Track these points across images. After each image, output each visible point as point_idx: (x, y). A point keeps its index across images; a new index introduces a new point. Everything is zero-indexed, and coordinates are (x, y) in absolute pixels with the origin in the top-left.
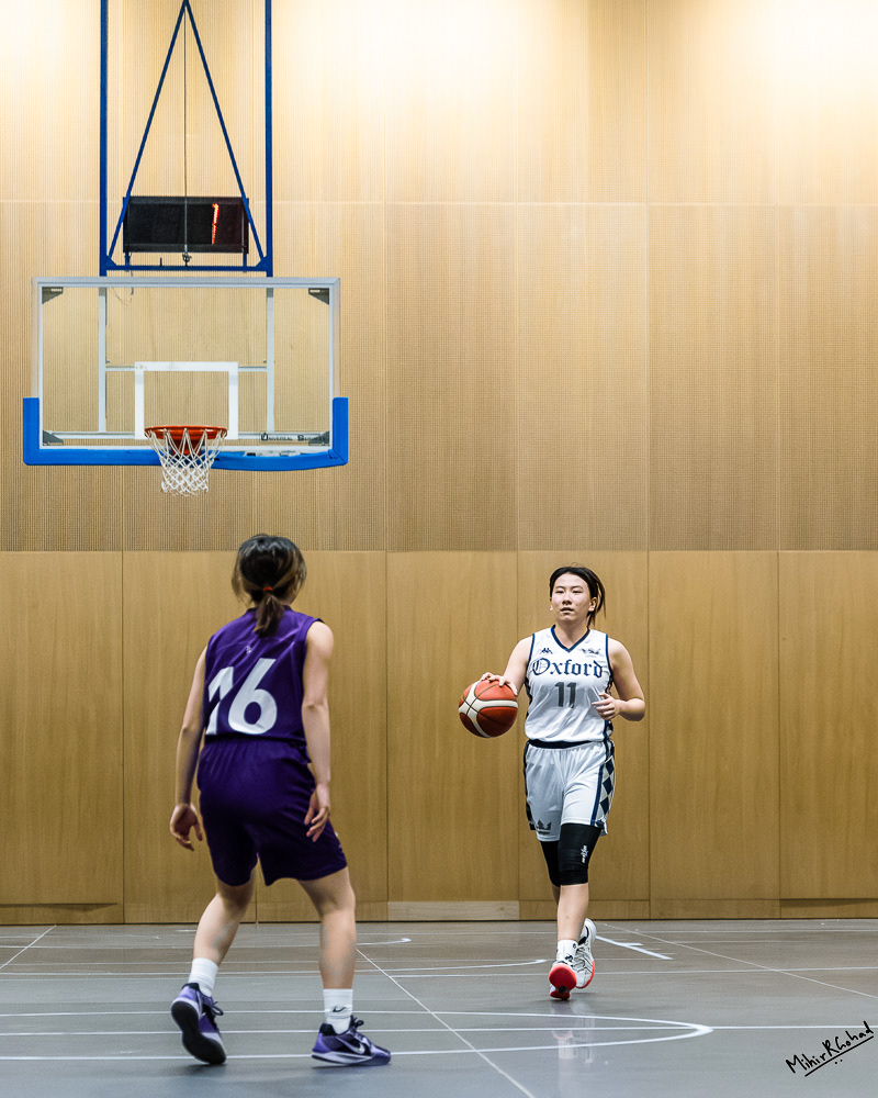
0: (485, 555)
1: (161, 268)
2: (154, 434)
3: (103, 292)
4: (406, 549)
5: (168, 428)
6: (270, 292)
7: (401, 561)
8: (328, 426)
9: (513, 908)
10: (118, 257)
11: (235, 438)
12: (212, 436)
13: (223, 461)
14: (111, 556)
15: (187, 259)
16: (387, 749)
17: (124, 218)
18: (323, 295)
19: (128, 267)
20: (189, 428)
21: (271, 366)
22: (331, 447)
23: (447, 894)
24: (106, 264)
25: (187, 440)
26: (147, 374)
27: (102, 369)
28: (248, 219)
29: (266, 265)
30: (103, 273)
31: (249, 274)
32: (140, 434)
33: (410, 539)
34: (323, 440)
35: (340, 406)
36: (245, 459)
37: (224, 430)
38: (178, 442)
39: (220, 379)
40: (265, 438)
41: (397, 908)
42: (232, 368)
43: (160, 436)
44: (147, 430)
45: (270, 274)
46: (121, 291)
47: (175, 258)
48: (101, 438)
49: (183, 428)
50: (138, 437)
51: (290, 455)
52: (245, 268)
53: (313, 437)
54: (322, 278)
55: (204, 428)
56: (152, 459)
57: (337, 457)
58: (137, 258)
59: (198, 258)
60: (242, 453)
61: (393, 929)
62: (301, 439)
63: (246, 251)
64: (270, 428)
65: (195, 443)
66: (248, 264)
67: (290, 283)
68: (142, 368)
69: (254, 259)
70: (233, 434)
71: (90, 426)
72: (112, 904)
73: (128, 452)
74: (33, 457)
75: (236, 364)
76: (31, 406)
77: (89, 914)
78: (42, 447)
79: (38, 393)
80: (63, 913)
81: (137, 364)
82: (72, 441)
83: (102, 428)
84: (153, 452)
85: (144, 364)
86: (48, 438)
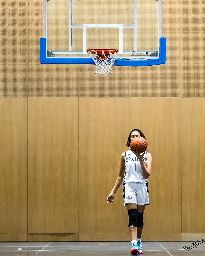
2: (90, 52)
5: (95, 50)
7: (188, 101)
8: (157, 48)
11: (121, 54)
12: (113, 52)
13: (118, 63)
14: (74, 99)
16: (181, 174)
20: (104, 50)
21: (135, 25)
22: (159, 57)
25: (104, 54)
26: (88, 29)
27: (70, 27)
32: (85, 52)
33: (190, 93)
34: (156, 54)
35: (162, 41)
36: (125, 62)
37: (118, 50)
38: (100, 55)
39: (117, 30)
40: (133, 54)
41: (185, 236)
42: (120, 26)
43: (93, 53)
44: (87, 50)
48: (70, 54)
49: (101, 50)
50: (84, 54)
51: (143, 60)
53: (152, 53)
55: (110, 50)
56: (91, 62)
57: (161, 61)
60: (125, 59)
62: (147, 54)
64: (135, 49)
65: (107, 55)
68: (85, 27)
70: (121, 52)
71: (66, 49)
72: (73, 234)
73: (80, 59)
74: (44, 61)
75: (122, 25)
76: (43, 41)
77: (66, 238)
78: (47, 57)
79: (46, 36)
80: (55, 237)
81: (84, 25)
82: (59, 54)
83: (70, 50)
84: (91, 59)
85: (87, 25)
86: (50, 54)
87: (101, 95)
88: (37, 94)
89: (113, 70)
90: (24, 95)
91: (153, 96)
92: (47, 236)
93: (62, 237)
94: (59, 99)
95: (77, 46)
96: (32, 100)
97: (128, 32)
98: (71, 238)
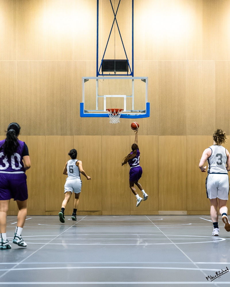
0: (179, 137)
1: (110, 75)
3: (97, 80)
4: (163, 135)
5: (111, 109)
6: (133, 80)
7: (162, 138)
8: (145, 109)
9: (185, 212)
10: (101, 73)
11: (125, 112)
12: (120, 111)
13: (122, 116)
14: (99, 137)
15: (115, 73)
16: (158, 178)
17: (102, 64)
18: (144, 80)
19: (103, 75)
20: (115, 109)
21: (133, 96)
22: (146, 113)
23: (172, 209)
24: (98, 74)
25: (115, 112)
26: (107, 98)
27: (97, 97)
28: (128, 64)
29: (132, 74)
30: (97, 76)
31: (129, 76)
32: (105, 110)
33: (163, 133)
34: (144, 112)
35: (148, 104)
36: (127, 116)
37: (123, 110)
38: (113, 112)
39: (123, 98)
40: (132, 111)
41: (161, 212)
43: (109, 111)
44: (106, 110)
45: (133, 76)
46: (101, 80)
47: (113, 73)
48: (97, 111)
49: (114, 109)
50: (105, 111)
51: (137, 115)
52: (128, 75)
53: (142, 111)
54: (144, 77)
55: (118, 109)
56: (107, 116)
57: (147, 115)
58: (105, 73)
59: (118, 73)
60: (127, 114)
61: (159, 217)
62: (139, 111)
63: (128, 71)
64: (133, 109)
65: (117, 112)
66: (128, 74)
67: (137, 78)
68: (105, 96)
69: (129, 73)
70: (125, 110)
71: (95, 109)
72: (98, 211)
73: (102, 114)
74: (82, 115)
75: (126, 95)
76: (82, 105)
77: (95, 213)
78: (84, 113)
79: (83, 102)
80: (89, 213)
81: (104, 95)
82: (91, 112)
83: (97, 109)
84: (108, 114)
85: (106, 95)
86: (86, 111)
87: (114, 135)
88: (79, 134)
89: (120, 121)
90: (71, 134)
91: (143, 135)
92: (84, 212)
93: (93, 213)
94: (90, 137)
95: (101, 107)
96: (76, 137)
97: (129, 100)
98: (97, 213)
